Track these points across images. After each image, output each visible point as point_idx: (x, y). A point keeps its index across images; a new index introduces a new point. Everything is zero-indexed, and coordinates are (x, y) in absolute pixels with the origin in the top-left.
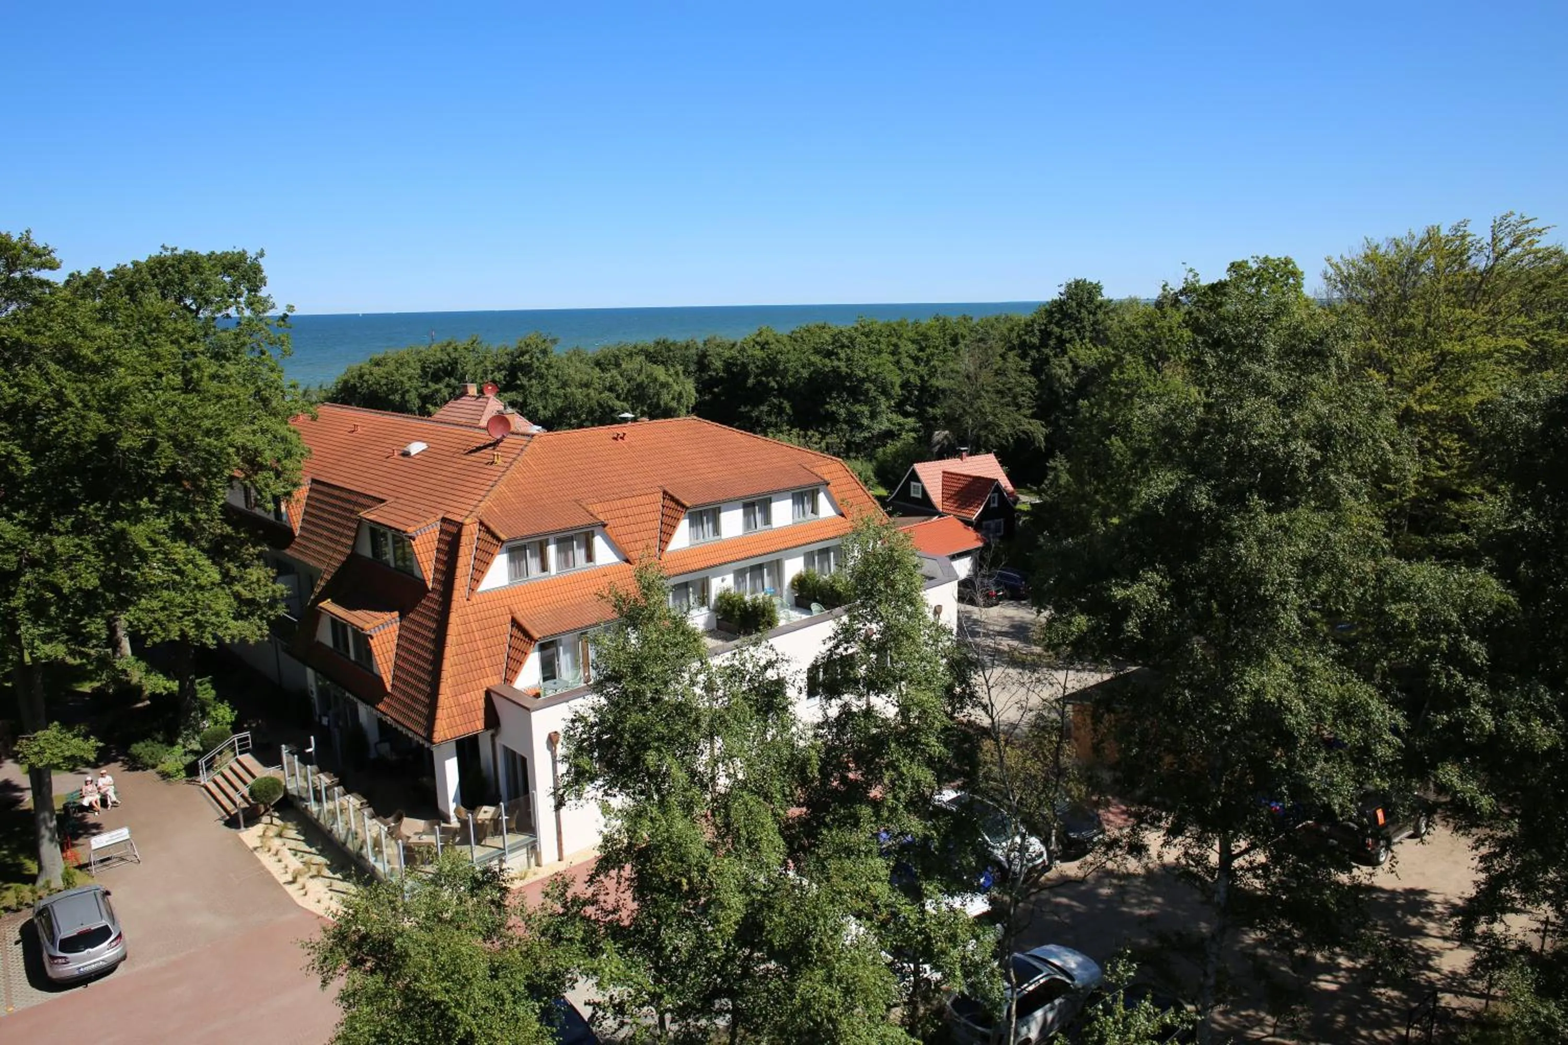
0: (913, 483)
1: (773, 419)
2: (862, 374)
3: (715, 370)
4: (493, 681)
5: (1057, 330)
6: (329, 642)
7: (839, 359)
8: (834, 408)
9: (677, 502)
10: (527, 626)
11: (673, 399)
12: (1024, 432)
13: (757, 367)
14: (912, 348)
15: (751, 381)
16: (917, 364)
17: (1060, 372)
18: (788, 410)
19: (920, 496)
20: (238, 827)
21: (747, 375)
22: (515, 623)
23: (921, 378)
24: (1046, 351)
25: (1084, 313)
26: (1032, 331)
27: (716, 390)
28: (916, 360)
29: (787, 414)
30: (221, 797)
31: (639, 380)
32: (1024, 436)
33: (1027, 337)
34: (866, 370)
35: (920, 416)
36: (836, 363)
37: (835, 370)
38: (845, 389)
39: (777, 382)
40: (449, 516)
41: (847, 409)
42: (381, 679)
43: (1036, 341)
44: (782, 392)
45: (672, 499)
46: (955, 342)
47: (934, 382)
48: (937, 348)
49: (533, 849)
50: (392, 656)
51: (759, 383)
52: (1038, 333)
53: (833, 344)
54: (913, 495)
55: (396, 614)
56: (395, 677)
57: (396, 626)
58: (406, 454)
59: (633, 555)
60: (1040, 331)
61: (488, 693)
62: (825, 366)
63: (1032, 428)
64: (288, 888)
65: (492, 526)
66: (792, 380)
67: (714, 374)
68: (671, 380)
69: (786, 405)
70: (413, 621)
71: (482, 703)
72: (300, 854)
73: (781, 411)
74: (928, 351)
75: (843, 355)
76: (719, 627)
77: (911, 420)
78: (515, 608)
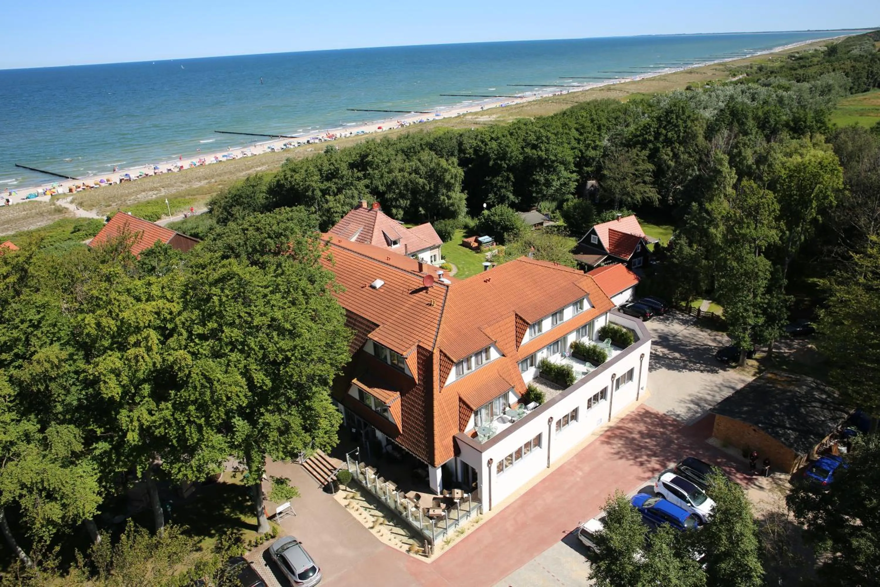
0: (592, 236)
1: (504, 184)
2: (553, 158)
3: (469, 153)
4: (455, 432)
5: (664, 132)
6: (357, 397)
7: (541, 150)
8: (538, 178)
9: (524, 321)
10: (468, 402)
11: (452, 178)
12: (648, 197)
13: (495, 155)
14: (576, 134)
15: (491, 163)
16: (579, 143)
17: (666, 157)
18: (512, 179)
19: (596, 243)
20: (332, 493)
21: (489, 159)
22: (461, 400)
23: (581, 151)
24: (658, 145)
25: (680, 122)
26: (650, 132)
27: (470, 166)
28: (578, 141)
29: (512, 181)
30: (315, 473)
31: (431, 166)
32: (648, 200)
33: (647, 136)
34: (556, 156)
35: (579, 173)
36: (540, 153)
37: (540, 157)
38: (545, 166)
39: (507, 164)
40: (421, 344)
41: (544, 177)
42: (396, 426)
43: (652, 138)
44: (510, 169)
45: (521, 318)
46: (599, 129)
47: (588, 153)
48: (590, 133)
49: (480, 508)
50: (400, 414)
51: (496, 164)
52: (653, 133)
53: (537, 140)
54: (592, 242)
55: (398, 393)
56: (403, 426)
57: (400, 399)
58: (374, 288)
59: (505, 352)
60: (654, 131)
61: (454, 438)
62: (533, 154)
63: (652, 195)
64: (371, 530)
65: (448, 354)
66: (514, 162)
67: (468, 156)
68: (450, 167)
69: (511, 176)
70: (408, 398)
71: (452, 444)
72: (368, 510)
73: (508, 179)
74: (585, 135)
75: (543, 148)
76: (541, 376)
77: (575, 175)
78: (460, 392)
